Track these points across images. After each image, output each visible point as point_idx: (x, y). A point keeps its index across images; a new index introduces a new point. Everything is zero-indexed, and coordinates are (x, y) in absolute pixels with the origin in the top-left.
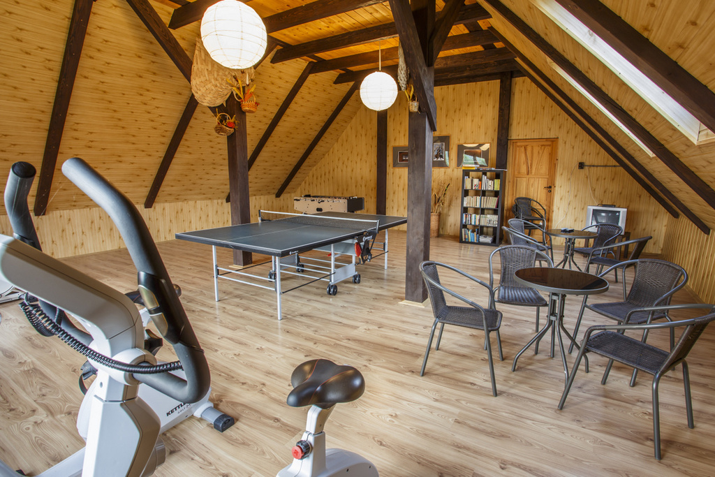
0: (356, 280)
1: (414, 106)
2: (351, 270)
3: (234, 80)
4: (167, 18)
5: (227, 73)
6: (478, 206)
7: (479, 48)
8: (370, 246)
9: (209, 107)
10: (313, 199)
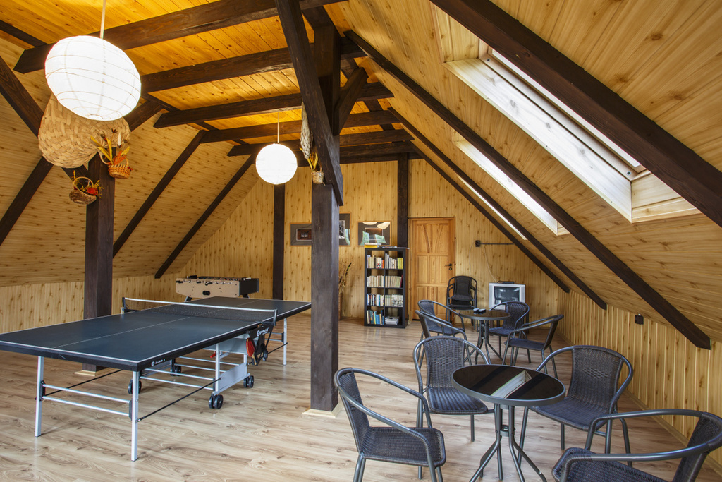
0: (248, 383)
1: (319, 177)
2: (242, 371)
3: (101, 139)
4: (14, 58)
5: (92, 130)
6: (382, 286)
7: (377, 128)
8: (266, 341)
9: (63, 168)
10: (199, 280)
